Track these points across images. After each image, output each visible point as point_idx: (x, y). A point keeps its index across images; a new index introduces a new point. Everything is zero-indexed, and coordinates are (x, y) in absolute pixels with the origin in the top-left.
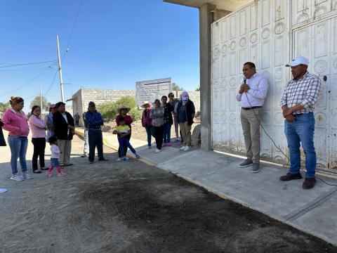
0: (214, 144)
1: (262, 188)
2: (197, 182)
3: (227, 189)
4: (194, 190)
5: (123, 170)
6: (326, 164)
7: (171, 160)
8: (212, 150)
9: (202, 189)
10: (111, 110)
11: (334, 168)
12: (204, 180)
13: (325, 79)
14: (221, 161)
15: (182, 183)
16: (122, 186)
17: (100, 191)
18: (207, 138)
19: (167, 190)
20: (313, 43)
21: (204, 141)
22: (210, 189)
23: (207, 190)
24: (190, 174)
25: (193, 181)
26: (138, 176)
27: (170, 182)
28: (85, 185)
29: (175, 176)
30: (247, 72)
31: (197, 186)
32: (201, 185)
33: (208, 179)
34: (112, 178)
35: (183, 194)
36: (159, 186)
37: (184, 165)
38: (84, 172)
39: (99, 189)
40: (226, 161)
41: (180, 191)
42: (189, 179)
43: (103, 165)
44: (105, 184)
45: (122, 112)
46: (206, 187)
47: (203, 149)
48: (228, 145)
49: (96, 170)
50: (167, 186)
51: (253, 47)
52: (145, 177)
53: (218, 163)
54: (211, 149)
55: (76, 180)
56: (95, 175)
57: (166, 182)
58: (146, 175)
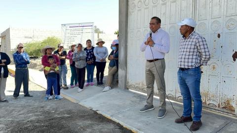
0: (130, 84)
1: (168, 124)
2: (114, 119)
3: (139, 125)
4: (111, 126)
5: (48, 107)
6: (217, 104)
7: (92, 98)
8: (128, 89)
9: (118, 124)
10: (38, 49)
11: (223, 108)
12: (120, 116)
13: (219, 36)
14: (134, 99)
15: (101, 119)
16: (47, 124)
17: (27, 128)
18: (124, 79)
19: (88, 127)
20: (211, 6)
21: (121, 81)
22: (125, 125)
23: (122, 126)
24: (108, 111)
25: (111, 118)
26: (62, 113)
27: (91, 119)
28: (12, 122)
29: (95, 113)
30: (153, 26)
31: (114, 122)
32: (117, 121)
33: (124, 116)
34: (38, 115)
35: (103, 130)
36: (80, 123)
37: (104, 103)
38: (12, 108)
39: (25, 126)
40: (138, 100)
41: (100, 127)
42: (108, 116)
43: (29, 101)
44: (31, 121)
45: (48, 51)
46: (121, 123)
47: (120, 88)
48: (141, 85)
49: (24, 107)
50: (88, 122)
51: (163, 4)
52: (69, 114)
53: (132, 102)
54: (126, 88)
55: (3, 117)
56: (21, 112)
57: (87, 119)
58: (69, 112)
